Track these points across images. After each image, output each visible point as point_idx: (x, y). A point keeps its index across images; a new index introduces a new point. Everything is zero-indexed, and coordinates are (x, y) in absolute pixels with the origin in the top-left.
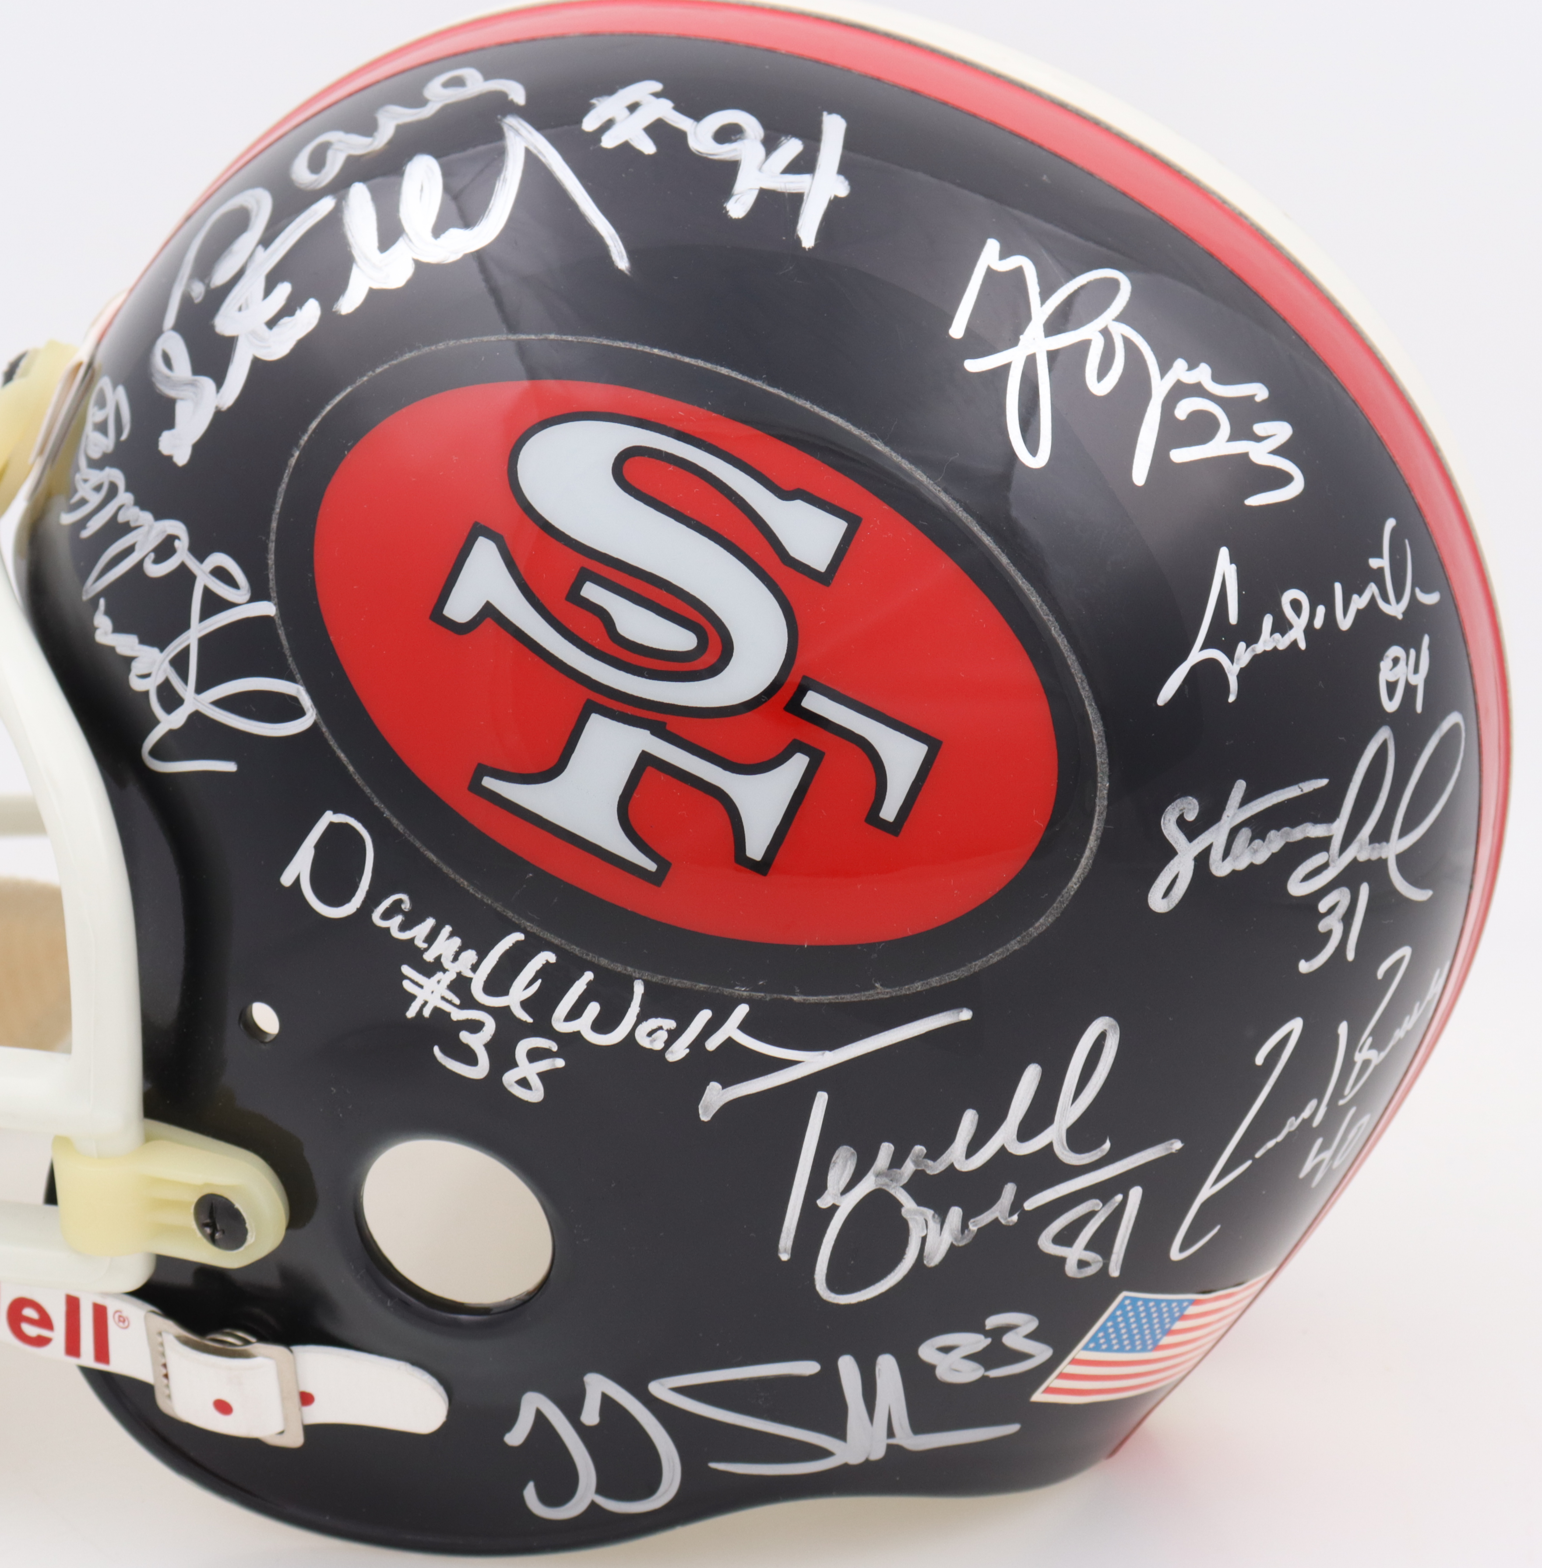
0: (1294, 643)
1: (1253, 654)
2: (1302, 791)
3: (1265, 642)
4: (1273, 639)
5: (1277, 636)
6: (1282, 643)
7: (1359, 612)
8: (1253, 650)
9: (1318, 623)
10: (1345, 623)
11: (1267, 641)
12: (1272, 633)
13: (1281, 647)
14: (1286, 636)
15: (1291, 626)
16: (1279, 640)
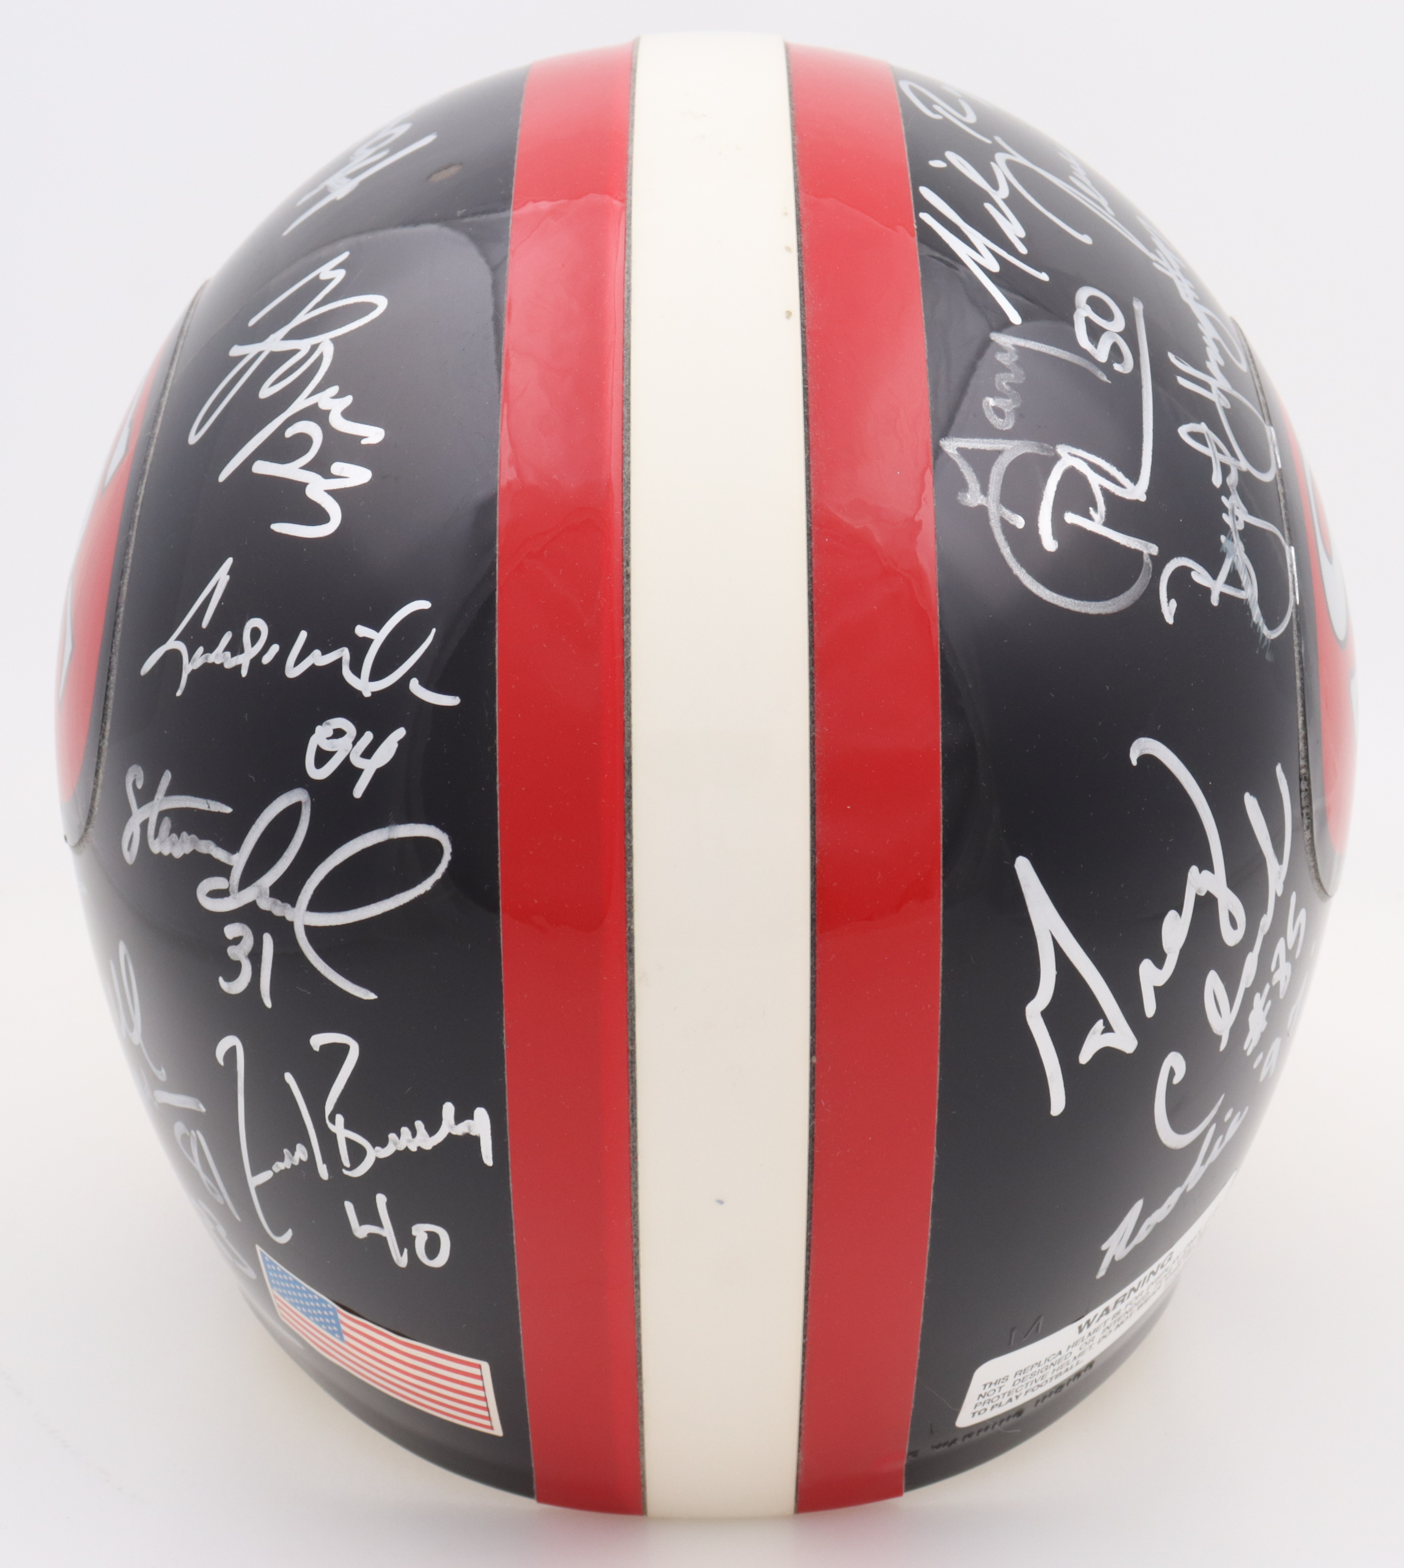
0: (238, 668)
1: (205, 661)
2: (209, 807)
3: (217, 655)
4: (224, 655)
5: (228, 654)
6: (230, 662)
7: (313, 667)
8: (206, 658)
9: (267, 659)
10: (293, 671)
11: (219, 656)
12: (226, 650)
13: (227, 666)
14: (235, 658)
15: (242, 651)
16: (227, 659)
